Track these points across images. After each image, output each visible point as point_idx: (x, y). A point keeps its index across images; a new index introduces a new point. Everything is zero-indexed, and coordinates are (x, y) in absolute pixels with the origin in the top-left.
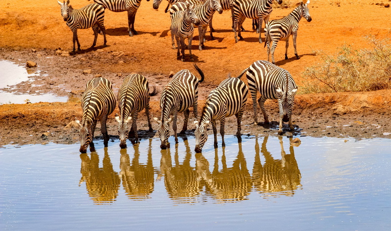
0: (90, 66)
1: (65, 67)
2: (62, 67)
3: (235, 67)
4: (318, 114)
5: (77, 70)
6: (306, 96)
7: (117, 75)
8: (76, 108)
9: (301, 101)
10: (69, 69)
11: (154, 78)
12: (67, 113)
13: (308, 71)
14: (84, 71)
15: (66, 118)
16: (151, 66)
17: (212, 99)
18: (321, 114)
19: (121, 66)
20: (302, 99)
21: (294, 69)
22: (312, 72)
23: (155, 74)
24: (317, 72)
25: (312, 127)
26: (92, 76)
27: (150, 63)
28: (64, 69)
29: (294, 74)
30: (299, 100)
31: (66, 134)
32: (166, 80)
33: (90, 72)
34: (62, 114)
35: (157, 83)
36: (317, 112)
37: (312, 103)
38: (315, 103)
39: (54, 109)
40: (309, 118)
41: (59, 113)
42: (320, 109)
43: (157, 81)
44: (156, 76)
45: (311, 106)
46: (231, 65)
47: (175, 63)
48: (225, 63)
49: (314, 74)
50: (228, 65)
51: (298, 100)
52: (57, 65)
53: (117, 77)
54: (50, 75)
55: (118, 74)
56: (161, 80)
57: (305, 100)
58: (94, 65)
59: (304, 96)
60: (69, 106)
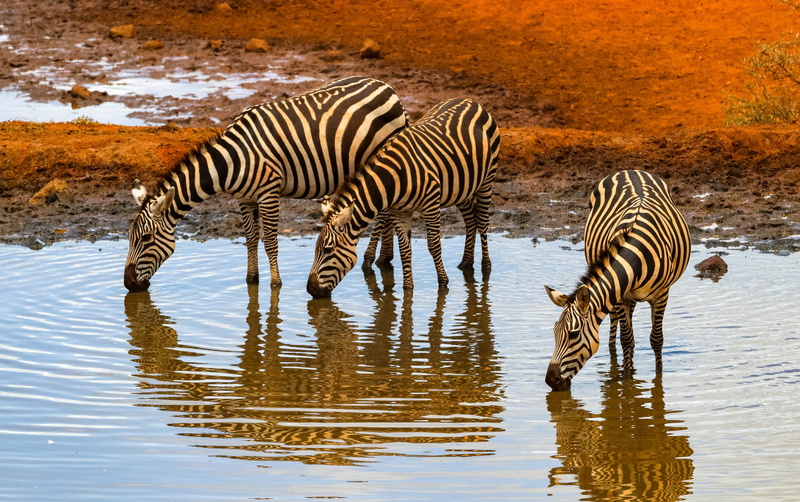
0: (130, 15)
1: (57, 17)
2: (49, 15)
3: (559, 33)
4: (782, 187)
5: (91, 27)
6: (753, 131)
7: (209, 46)
8: (70, 141)
9: (737, 146)
10: (70, 23)
11: (316, 59)
12: (41, 154)
13: (764, 57)
14: (114, 30)
15: (40, 171)
16: (310, 22)
17: (631, 235)
18: (792, 185)
19: (222, 20)
20: (739, 138)
21: (731, 48)
22: (777, 59)
23: (321, 47)
24: (791, 61)
25: (763, 225)
26: (134, 45)
27: (306, 12)
28: (55, 21)
29: (728, 61)
30: (730, 142)
31: (35, 216)
32: (351, 64)
33: (129, 34)
34: (28, 159)
35: (324, 72)
36: (782, 179)
37: (768, 153)
38: (775, 151)
39: (7, 142)
40: (755, 198)
41: (18, 155)
42: (789, 171)
43: (323, 66)
44: (323, 53)
45: (764, 161)
46: (546, 28)
47: (381, 17)
48: (529, 22)
49: (782, 64)
50: (538, 28)
51: (727, 142)
52: (34, 9)
53: (208, 51)
54: (14, 37)
55: (213, 41)
56: (337, 63)
57: (747, 143)
58: (145, 12)
59: (747, 131)
60: (50, 135)
